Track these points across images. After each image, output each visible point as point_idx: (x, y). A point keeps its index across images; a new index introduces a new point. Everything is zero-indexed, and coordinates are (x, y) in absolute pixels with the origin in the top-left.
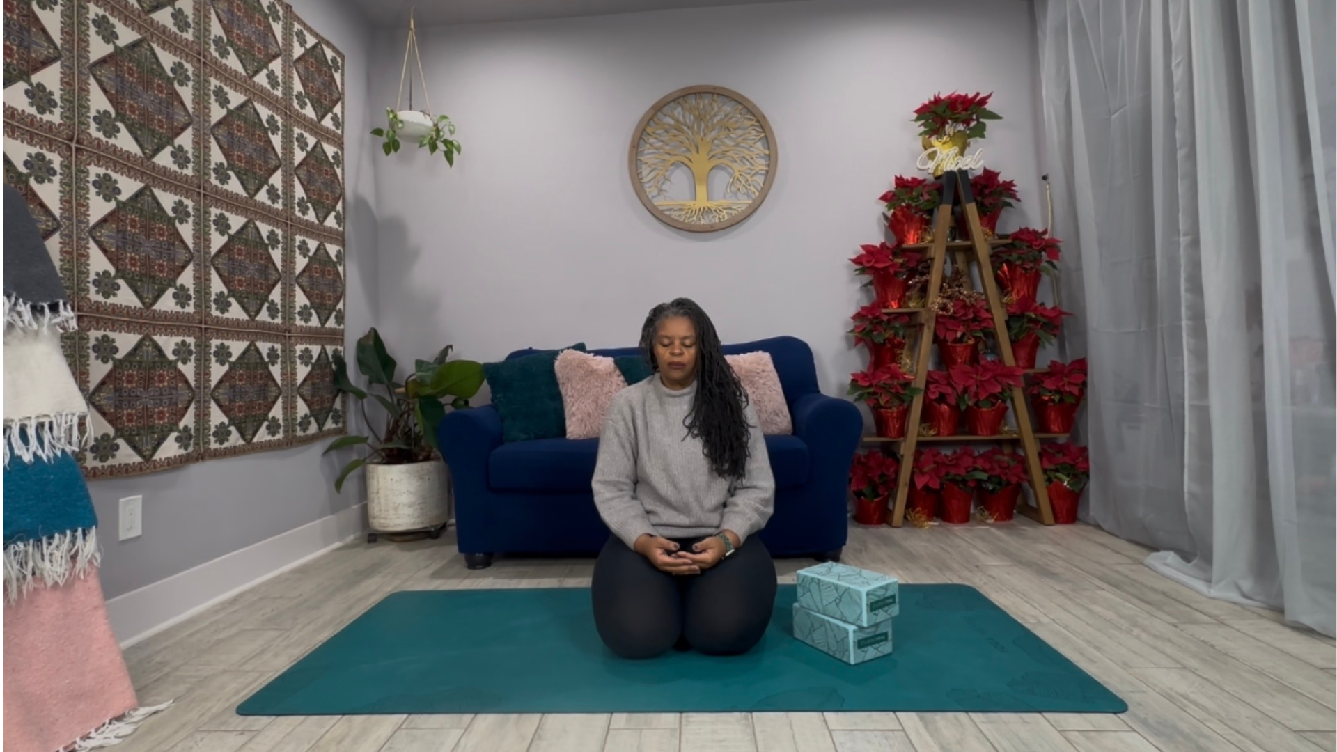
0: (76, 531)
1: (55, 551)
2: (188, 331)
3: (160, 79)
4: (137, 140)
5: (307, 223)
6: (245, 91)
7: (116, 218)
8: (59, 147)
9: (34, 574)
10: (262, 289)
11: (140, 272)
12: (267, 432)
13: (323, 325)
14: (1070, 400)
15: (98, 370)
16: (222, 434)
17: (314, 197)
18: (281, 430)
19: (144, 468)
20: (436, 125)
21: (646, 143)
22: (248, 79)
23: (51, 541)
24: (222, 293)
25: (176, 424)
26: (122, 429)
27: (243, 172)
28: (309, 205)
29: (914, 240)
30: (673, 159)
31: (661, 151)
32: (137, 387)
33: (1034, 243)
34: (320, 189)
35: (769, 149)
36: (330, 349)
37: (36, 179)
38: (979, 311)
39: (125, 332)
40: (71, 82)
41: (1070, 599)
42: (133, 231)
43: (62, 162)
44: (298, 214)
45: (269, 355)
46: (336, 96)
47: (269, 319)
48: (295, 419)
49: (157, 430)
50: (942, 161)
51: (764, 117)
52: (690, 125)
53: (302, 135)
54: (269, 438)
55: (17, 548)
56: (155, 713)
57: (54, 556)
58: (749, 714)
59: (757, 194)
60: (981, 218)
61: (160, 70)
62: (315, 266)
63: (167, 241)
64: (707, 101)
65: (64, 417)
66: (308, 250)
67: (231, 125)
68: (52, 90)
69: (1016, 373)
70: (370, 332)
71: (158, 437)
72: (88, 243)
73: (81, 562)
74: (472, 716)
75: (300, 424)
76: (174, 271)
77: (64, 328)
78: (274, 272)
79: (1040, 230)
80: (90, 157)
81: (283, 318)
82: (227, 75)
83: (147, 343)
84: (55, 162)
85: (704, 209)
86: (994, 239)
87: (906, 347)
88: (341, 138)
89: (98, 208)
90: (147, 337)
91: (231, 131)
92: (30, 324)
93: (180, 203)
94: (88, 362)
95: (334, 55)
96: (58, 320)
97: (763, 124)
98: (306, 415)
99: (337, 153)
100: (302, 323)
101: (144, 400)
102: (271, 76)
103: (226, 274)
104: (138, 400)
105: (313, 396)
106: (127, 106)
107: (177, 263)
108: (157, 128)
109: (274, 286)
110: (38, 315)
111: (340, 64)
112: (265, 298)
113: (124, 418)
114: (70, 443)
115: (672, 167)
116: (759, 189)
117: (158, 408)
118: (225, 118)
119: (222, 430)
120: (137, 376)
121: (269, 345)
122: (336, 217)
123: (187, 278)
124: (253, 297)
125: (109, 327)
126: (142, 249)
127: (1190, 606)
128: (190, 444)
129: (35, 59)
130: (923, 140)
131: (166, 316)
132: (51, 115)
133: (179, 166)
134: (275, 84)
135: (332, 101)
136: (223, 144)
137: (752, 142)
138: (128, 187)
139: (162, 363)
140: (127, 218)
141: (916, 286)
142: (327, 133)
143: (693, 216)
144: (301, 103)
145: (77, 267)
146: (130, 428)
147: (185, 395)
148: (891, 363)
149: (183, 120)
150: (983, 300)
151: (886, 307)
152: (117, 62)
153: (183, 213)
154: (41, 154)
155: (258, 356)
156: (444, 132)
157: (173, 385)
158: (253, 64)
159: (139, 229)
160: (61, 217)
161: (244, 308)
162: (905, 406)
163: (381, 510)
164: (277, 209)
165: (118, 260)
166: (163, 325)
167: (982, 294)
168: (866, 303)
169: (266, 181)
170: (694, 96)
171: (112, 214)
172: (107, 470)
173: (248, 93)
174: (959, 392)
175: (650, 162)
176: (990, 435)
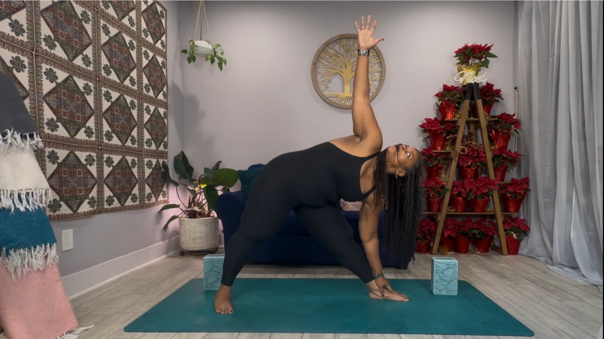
0: (47, 245)
1: (37, 254)
2: (93, 150)
3: (76, 20)
4: (65, 51)
5: (150, 97)
6: (118, 27)
7: (56, 91)
8: (27, 53)
9: (28, 264)
10: (128, 130)
11: (68, 119)
12: (131, 201)
13: (157, 149)
14: (519, 197)
15: (51, 168)
16: (110, 201)
17: (153, 84)
18: (138, 200)
19: (74, 216)
20: (214, 49)
21: (320, 62)
22: (119, 21)
23: (35, 249)
24: (108, 131)
25: (88, 195)
26: (63, 197)
27: (118, 70)
28: (150, 88)
29: (450, 117)
30: (334, 71)
31: (328, 67)
32: (68, 177)
33: (509, 120)
34: (155, 80)
35: (382, 68)
36: (161, 161)
37: (16, 70)
38: (480, 153)
39: (62, 149)
40: (32, 19)
41: (513, 288)
42: (64, 98)
43: (29, 62)
44: (145, 92)
45: (132, 163)
46: (163, 31)
47: (131, 145)
48: (144, 195)
49: (79, 198)
50: (467, 78)
51: (380, 51)
52: (343, 54)
53: (146, 51)
54: (132, 204)
55: (20, 252)
56: (87, 330)
57: (37, 256)
58: (366, 334)
59: (375, 90)
60: (484, 107)
61: (75, 15)
62: (153, 119)
63: (81, 104)
64: (351, 42)
65: (38, 190)
66: (150, 111)
67: (112, 45)
68: (22, 24)
69: (495, 183)
70: (180, 153)
71: (79, 201)
72: (43, 104)
73: (49, 260)
74: (238, 333)
75: (147, 197)
76: (85, 119)
77: (36, 146)
78: (133, 121)
79: (512, 114)
80: (43, 59)
81: (138, 145)
82: (108, 18)
83: (72, 155)
84: (25, 61)
85: (348, 97)
86: (490, 118)
87: (443, 169)
88: (165, 53)
89: (47, 86)
90: (72, 152)
91: (111, 48)
92: (21, 144)
93: (87, 84)
94: (45, 164)
95: (162, 9)
96: (34, 142)
97: (379, 55)
98: (150, 193)
99: (163, 61)
100: (148, 148)
101: (72, 183)
102: (130, 19)
103: (110, 122)
104: (69, 183)
105: (153, 184)
106: (59, 33)
107: (86, 116)
108: (75, 45)
109: (134, 128)
110: (24, 140)
111: (164, 15)
112: (130, 134)
113: (64, 192)
114: (42, 203)
115: (333, 75)
116: (376, 88)
117: (79, 187)
118: (108, 41)
119: (110, 199)
120: (68, 171)
121: (132, 158)
122: (163, 95)
123: (91, 123)
124: (124, 134)
126: (69, 108)
127: (567, 293)
128: (95, 205)
129: (13, 7)
130: (458, 67)
131: (81, 142)
132: (22, 37)
133: (86, 66)
134: (132, 24)
135: (161, 34)
136: (107, 54)
137: (374, 64)
138: (62, 75)
139: (79, 165)
140: (61, 92)
141: (450, 139)
142: (159, 50)
143: (342, 101)
144: (146, 34)
145: (38, 116)
146: (66, 197)
147: (92, 182)
148: (436, 176)
149: (87, 41)
150: (482, 148)
151: (435, 149)
152: (54, 10)
153: (89, 90)
154: (18, 57)
155: (126, 163)
156: (218, 53)
157: (86, 176)
158: (121, 13)
159: (67, 97)
160: (29, 90)
161: (119, 139)
162: (441, 197)
163: (186, 240)
164: (134, 89)
165: (58, 113)
166: (80, 146)
167: (481, 145)
168: (425, 147)
169: (128, 75)
170: (345, 39)
171: (54, 89)
172: (56, 217)
173: (119, 28)
174: (468, 191)
175: (322, 72)
176: (481, 213)
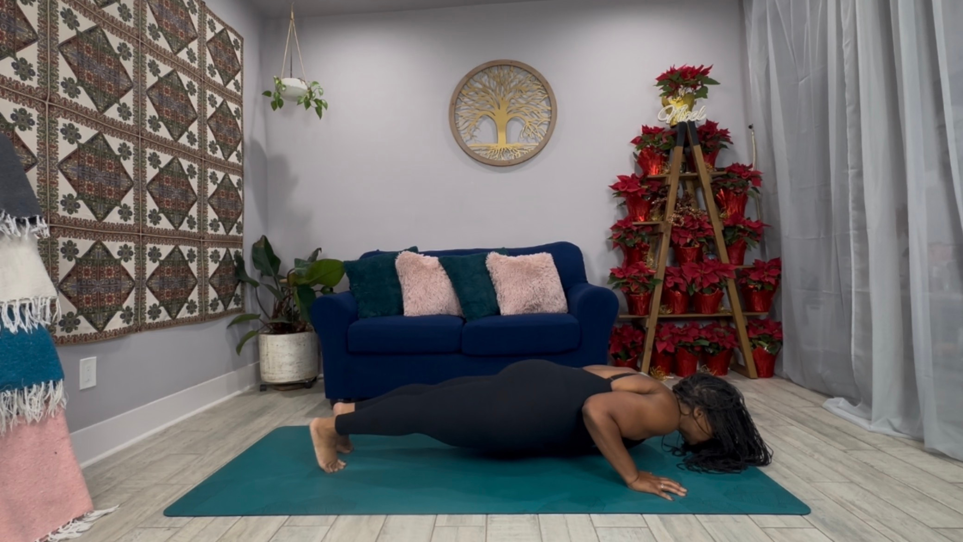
0: (48, 382)
1: (33, 397)
2: (130, 238)
3: (110, 55)
4: (92, 99)
5: (217, 160)
6: (172, 64)
7: (77, 156)
8: (37, 104)
9: (18, 414)
10: (183, 207)
11: (95, 195)
12: (187, 311)
13: (227, 233)
14: (769, 288)
15: (65, 266)
16: (154, 312)
17: (222, 141)
18: (197, 310)
19: (98, 337)
20: (309, 89)
21: (462, 101)
22: (173, 55)
23: (31, 390)
24: (154, 210)
25: (121, 305)
26: (82, 309)
27: (170, 123)
28: (218, 146)
29: (656, 172)
30: (481, 113)
31: (473, 107)
32: (92, 278)
33: (743, 174)
34: (225, 135)
35: (551, 106)
36: (232, 251)
37: (20, 128)
38: (704, 224)
39: (83, 238)
40: (45, 57)
42: (90, 165)
43: (38, 115)
44: (210, 153)
45: (188, 255)
46: (237, 67)
47: (188, 229)
48: (207, 302)
49: (107, 310)
50: (676, 115)
51: (547, 83)
52: (494, 88)
53: (212, 96)
54: (189, 315)
55: (6, 395)
56: (106, 514)
57: (32, 401)
58: (536, 515)
59: (542, 138)
60: (704, 156)
61: (110, 49)
62: (222, 190)
63: (114, 172)
64: (506, 71)
65: (40, 300)
66: (217, 179)
67: (161, 89)
68: (32, 63)
69: (730, 269)
70: (261, 238)
71: (108, 315)
72: (57, 174)
73: (52, 406)
74: (336, 516)
75: (211, 305)
76: (119, 194)
77: (39, 236)
78: (192, 195)
79: (747, 165)
80: (59, 111)
81: (199, 228)
82: (158, 52)
83: (98, 247)
84: (33, 115)
85: (504, 149)
86: (714, 171)
87: (650, 250)
88: (241, 98)
89: (65, 148)
90: (99, 242)
91: (161, 93)
92: (15, 233)
93: (124, 145)
94: (58, 260)
95: (236, 38)
96: (36, 229)
97: (546, 88)
98: (215, 299)
99: (238, 109)
100: (213, 232)
101: (97, 288)
102: (190, 53)
103: (158, 197)
104: (93, 288)
105: (220, 285)
106: (85, 75)
107: (122, 189)
108: (107, 90)
109: (192, 205)
110: (21, 226)
111: (240, 45)
112: (186, 214)
113: (84, 301)
114: (44, 319)
115: (480, 119)
116: (544, 135)
117: (108, 293)
118: (156, 83)
119: (155, 309)
120: (92, 271)
121: (189, 248)
122: (237, 155)
123: (129, 200)
124: (177, 213)
125: (72, 235)
126: (96, 178)
127: (856, 438)
128: (131, 320)
129: (19, 41)
130: (663, 100)
131: (113, 227)
132: (30, 81)
133: (123, 118)
134: (193, 59)
135: (234, 71)
136: (155, 102)
137: (539, 101)
138: (86, 133)
139: (110, 261)
140: (85, 156)
141: (657, 205)
142: (231, 94)
143: (495, 155)
144: (212, 73)
145: (50, 191)
146: (88, 308)
147: (127, 284)
148: (640, 261)
149: (125, 84)
150: (705, 216)
151: (635, 221)
152: (78, 43)
153: (126, 152)
154: (24, 110)
155: (181, 256)
156: (315, 94)
157: (118, 277)
158: (177, 44)
159: (94, 163)
160: (38, 155)
161: (170, 221)
162: (650, 291)
163: (269, 368)
164: (195, 149)
165: (79, 186)
166: (111, 233)
167: (705, 211)
168: (621, 218)
169: (186, 129)
170: (496, 67)
171: (74, 153)
172: (71, 338)
174: (689, 283)
175: (464, 115)
176: (711, 313)
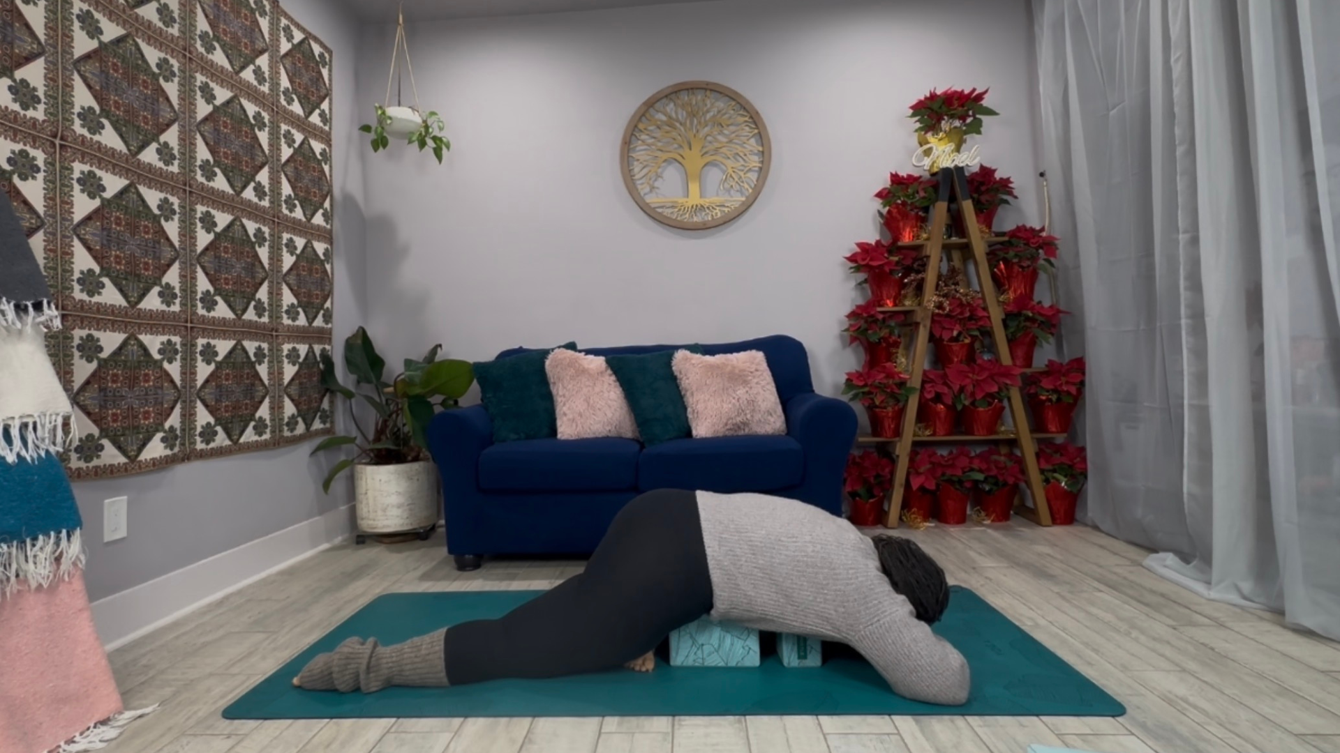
0: (60, 532)
1: (39, 553)
2: (174, 330)
3: (146, 75)
4: (121, 136)
5: (296, 222)
6: (232, 87)
7: (100, 216)
8: (43, 143)
9: (17, 576)
10: (248, 287)
11: (125, 270)
12: (253, 432)
13: (310, 323)
14: (1067, 400)
15: (83, 369)
16: (208, 434)
17: (302, 194)
18: (268, 430)
19: (129, 469)
20: (425, 122)
21: (638, 139)
22: (234, 75)
23: (35, 542)
24: (208, 291)
25: (162, 424)
26: (107, 429)
27: (229, 169)
28: (296, 202)
29: (909, 238)
30: (665, 156)
31: (653, 147)
32: (122, 387)
33: (1032, 240)
34: (307, 186)
35: (762, 145)
36: (317, 348)
37: (20, 176)
38: (976, 310)
39: (110, 331)
40: (55, 78)
41: (1068, 601)
42: (118, 228)
43: (46, 159)
44: (285, 211)
45: (255, 355)
46: (323, 92)
47: (255, 318)
48: (282, 419)
49: (142, 431)
50: (938, 157)
51: (757, 113)
52: (683, 121)
53: (289, 132)
54: (256, 438)
56: (141, 716)
57: (38, 558)
58: (742, 718)
59: (750, 191)
60: (977, 215)
61: (145, 66)
62: (302, 264)
63: (152, 239)
64: (699, 97)
65: (48, 417)
66: (295, 248)
67: (218, 121)
68: (36, 86)
69: (1014, 372)
70: (358, 331)
71: (144, 437)
72: (72, 241)
73: (65, 564)
74: (462, 719)
75: (288, 424)
76: (159, 269)
77: (47, 327)
78: (261, 271)
79: (1038, 228)
80: (75, 153)
81: (270, 317)
82: (213, 71)
83: (132, 342)
84: (39, 159)
85: (697, 206)
86: (991, 236)
87: (901, 346)
88: (329, 134)
89: (83, 205)
90: (132, 336)
91: (217, 127)
92: (13, 323)
93: (166, 200)
94: (72, 362)
95: (322, 50)
96: (42, 319)
97: (756, 120)
98: (293, 415)
99: (324, 150)
100: (290, 322)
101: (129, 400)
102: (258, 72)
103: (212, 272)
104: (123, 400)
105: (300, 396)
106: (111, 102)
107: (162, 262)
108: (142, 124)
109: (261, 284)
110: (22, 314)
111: (327, 60)
112: (252, 297)
113: (109, 418)
114: (54, 444)
115: (664, 164)
116: (753, 186)
117: (144, 408)
118: (211, 114)
119: (209, 430)
120: (123, 376)
121: (256, 344)
122: (324, 215)
123: (172, 277)
124: (240, 295)
125: (93, 326)
126: (127, 247)
127: (1189, 609)
128: (175, 445)
129: (18, 54)
130: (919, 136)
131: (151, 315)
132: (35, 112)
133: (164, 163)
134: (261, 80)
135: (319, 97)
136: (209, 140)
137: (746, 138)
138: (113, 184)
139: (147, 362)
140: (112, 216)
141: (911, 284)
142: (315, 129)
143: (685, 214)
144: (288, 99)
145: (62, 265)
146: (115, 429)
147: (171, 395)
148: (887, 362)
149: (168, 116)
150: (979, 298)
151: (881, 306)
152: (101, 58)
153: (169, 211)
154: (25, 151)
155: (245, 355)
156: (433, 129)
157: (159, 385)
158: (239, 60)
159: (124, 226)
160: (44, 214)
161: (230, 306)
162: (901, 405)
163: (369, 512)
164: (264, 207)
165: (103, 258)
166: (148, 324)
167: (978, 293)
168: (860, 302)
169: (253, 178)
170: (686, 92)
171: (96, 211)
172: (91, 471)
173: (234, 89)
174: (956, 392)
175: (642, 158)
176: (987, 435)
